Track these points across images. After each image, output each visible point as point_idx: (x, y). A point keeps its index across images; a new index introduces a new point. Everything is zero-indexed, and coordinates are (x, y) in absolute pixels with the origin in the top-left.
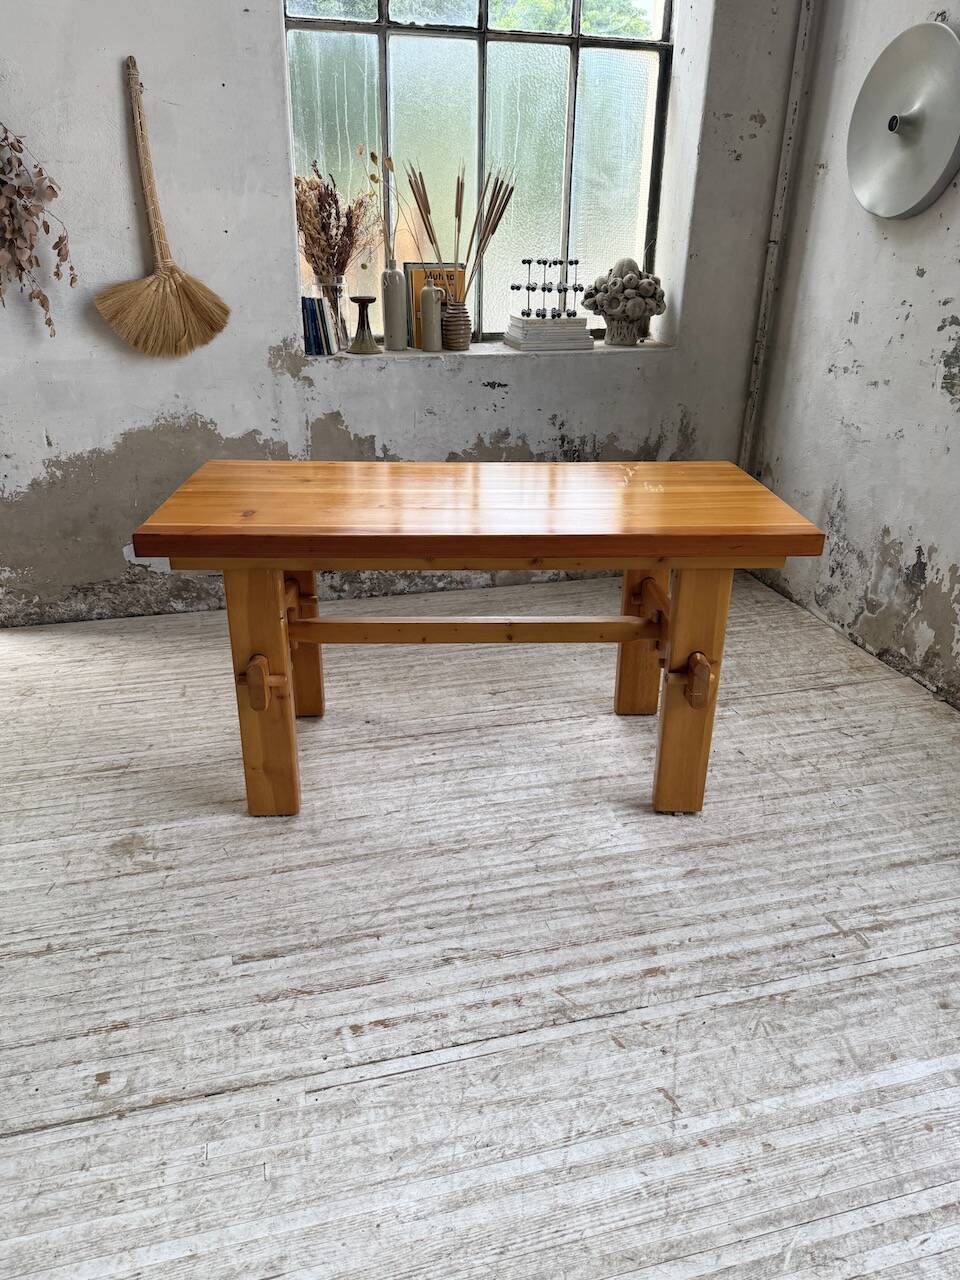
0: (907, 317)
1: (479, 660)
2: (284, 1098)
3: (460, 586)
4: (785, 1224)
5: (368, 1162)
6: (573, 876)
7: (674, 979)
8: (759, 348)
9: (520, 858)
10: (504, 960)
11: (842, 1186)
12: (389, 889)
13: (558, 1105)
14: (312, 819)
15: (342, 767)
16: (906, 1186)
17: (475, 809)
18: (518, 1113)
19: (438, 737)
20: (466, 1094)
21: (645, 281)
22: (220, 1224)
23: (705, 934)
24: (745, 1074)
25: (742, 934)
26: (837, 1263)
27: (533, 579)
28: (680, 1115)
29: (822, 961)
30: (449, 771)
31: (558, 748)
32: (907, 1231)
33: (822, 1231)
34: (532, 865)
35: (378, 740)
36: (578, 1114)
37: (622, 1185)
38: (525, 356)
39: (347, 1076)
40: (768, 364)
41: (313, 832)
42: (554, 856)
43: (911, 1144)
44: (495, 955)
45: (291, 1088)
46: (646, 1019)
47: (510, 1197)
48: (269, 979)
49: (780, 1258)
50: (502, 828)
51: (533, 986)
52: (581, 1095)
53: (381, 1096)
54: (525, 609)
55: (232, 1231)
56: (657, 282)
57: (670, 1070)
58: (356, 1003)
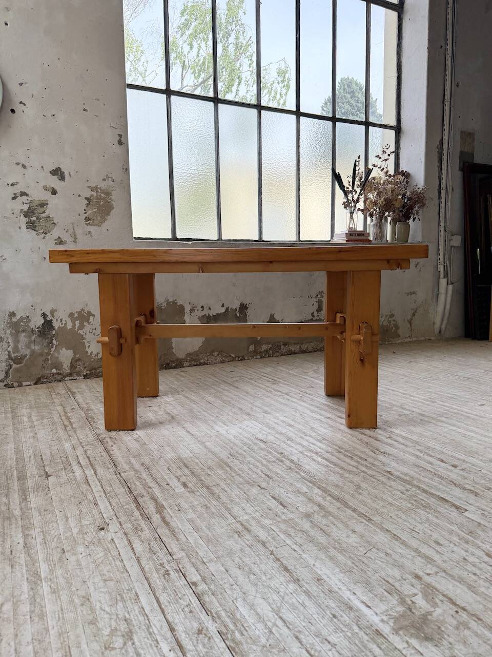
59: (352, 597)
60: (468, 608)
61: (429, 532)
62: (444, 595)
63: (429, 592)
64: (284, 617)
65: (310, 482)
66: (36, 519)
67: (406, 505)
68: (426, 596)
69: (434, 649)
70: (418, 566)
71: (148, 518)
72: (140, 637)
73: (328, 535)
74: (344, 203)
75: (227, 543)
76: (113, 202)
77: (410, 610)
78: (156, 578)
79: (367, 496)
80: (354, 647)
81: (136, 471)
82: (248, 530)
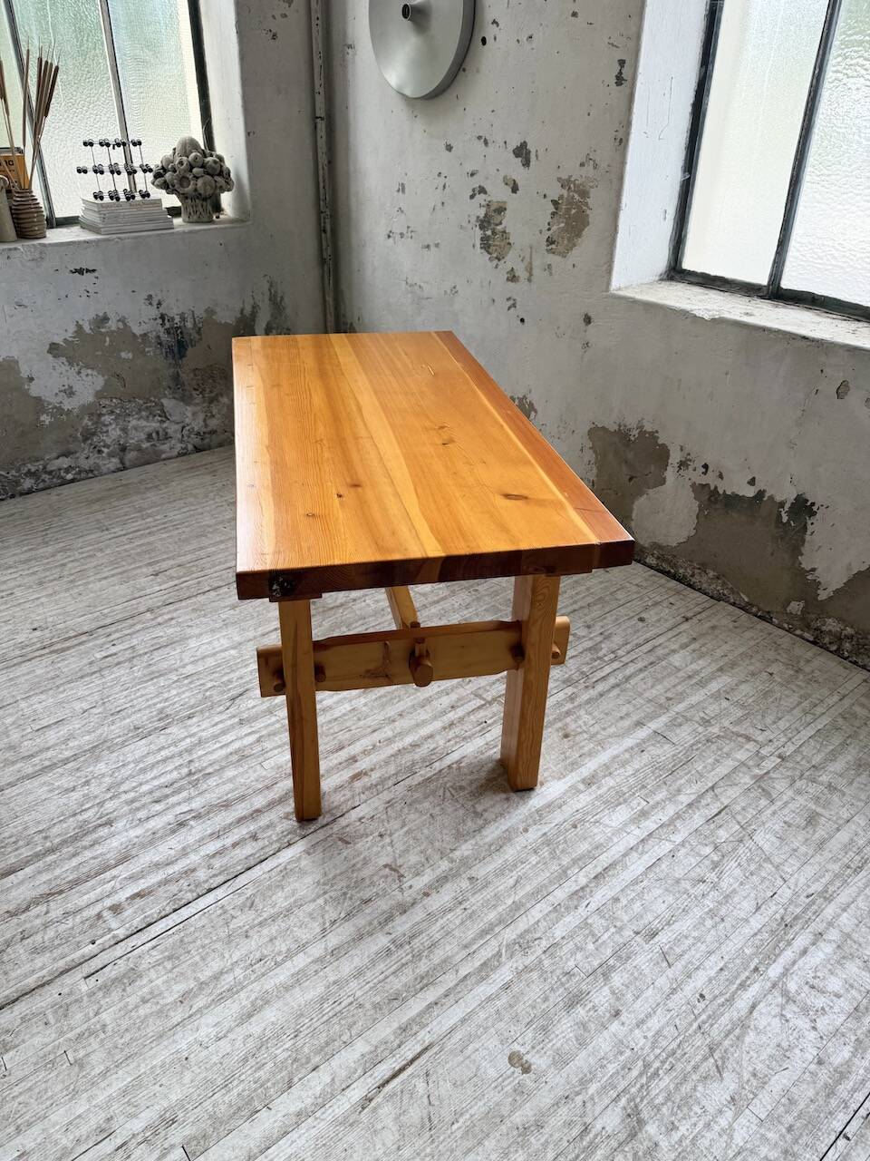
0: (444, 187)
1: (131, 546)
2: (66, 990)
3: (90, 475)
4: (497, 930)
5: (161, 1013)
6: (274, 719)
7: (375, 776)
8: (324, 218)
9: (224, 717)
10: (234, 807)
11: (528, 888)
12: (108, 780)
13: (310, 907)
14: (8, 737)
15: (22, 680)
16: (569, 872)
17: (169, 686)
18: (279, 926)
19: (113, 628)
20: (231, 926)
21: (209, 159)
22: (39, 1118)
23: (390, 734)
24: (445, 832)
25: (418, 725)
26: (536, 942)
27: (164, 456)
28: (405, 880)
29: (478, 728)
30: (133, 658)
31: (232, 612)
32: (576, 903)
33: (522, 925)
34: (237, 720)
35: (51, 645)
36: (327, 908)
37: (374, 949)
38: (108, 240)
39: (119, 950)
40: (334, 232)
41: (11, 747)
42: (253, 708)
43: (566, 842)
44: (222, 806)
45: (68, 980)
46: (361, 815)
47: (290, 993)
48: (14, 893)
49: (499, 954)
50: (200, 696)
51: (264, 820)
52: (325, 893)
53: (156, 955)
54: (163, 487)
55: (53, 1118)
56: (221, 159)
57: (389, 848)
58: (108, 887)
76: (588, 212)
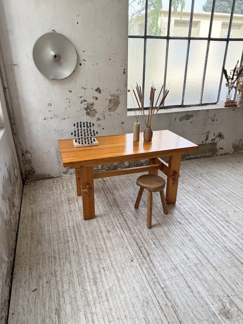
0: (70, 102)
8: (13, 120)
59: (208, 300)
60: (241, 310)
61: (235, 278)
62: (235, 304)
63: (231, 302)
64: (189, 304)
65: (197, 248)
66: (111, 253)
67: (229, 265)
68: (230, 304)
69: (229, 321)
70: (229, 292)
71: (145, 258)
72: (151, 303)
73: (202, 274)
74: (226, 84)
75: (171, 273)
76: (120, 101)
77: (224, 308)
78: (151, 283)
79: (216, 258)
80: (207, 317)
81: (137, 233)
82: (177, 268)
